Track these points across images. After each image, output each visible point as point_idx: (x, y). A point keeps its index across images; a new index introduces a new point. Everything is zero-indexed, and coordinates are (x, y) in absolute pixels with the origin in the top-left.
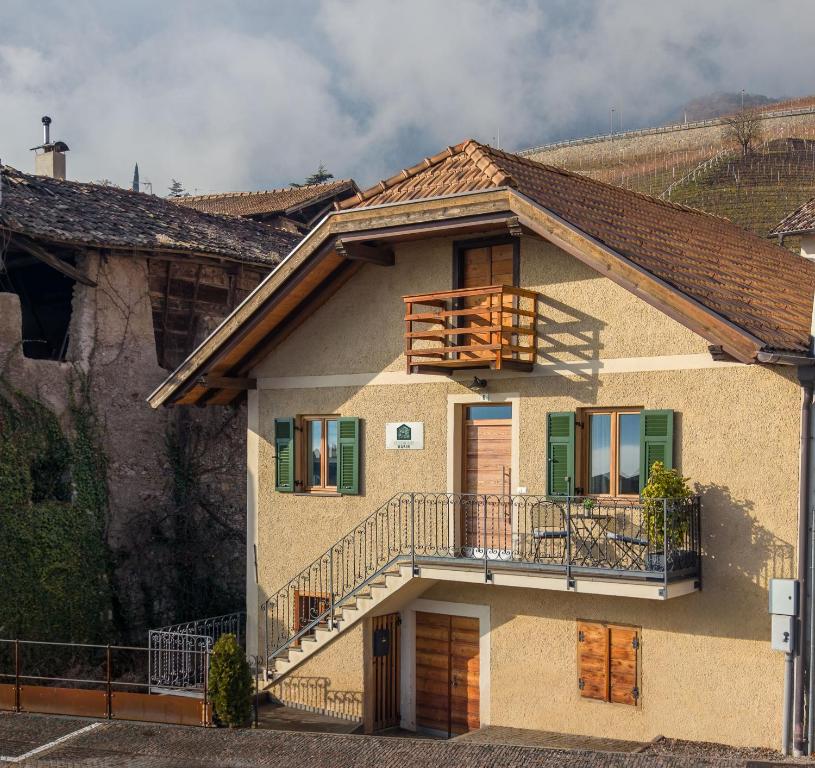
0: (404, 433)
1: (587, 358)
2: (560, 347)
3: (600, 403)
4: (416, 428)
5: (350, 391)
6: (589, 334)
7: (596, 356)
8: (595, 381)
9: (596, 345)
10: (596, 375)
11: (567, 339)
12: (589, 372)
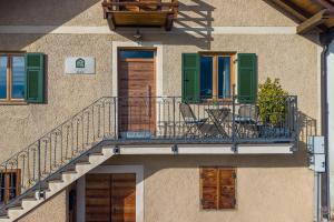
0: (80, 64)
1: (204, 25)
2: (188, 18)
3: (212, 50)
4: (89, 61)
5: (34, 37)
6: (206, 13)
7: (209, 24)
8: (209, 38)
9: (209, 19)
10: (209, 35)
11: (192, 14)
12: (206, 33)
